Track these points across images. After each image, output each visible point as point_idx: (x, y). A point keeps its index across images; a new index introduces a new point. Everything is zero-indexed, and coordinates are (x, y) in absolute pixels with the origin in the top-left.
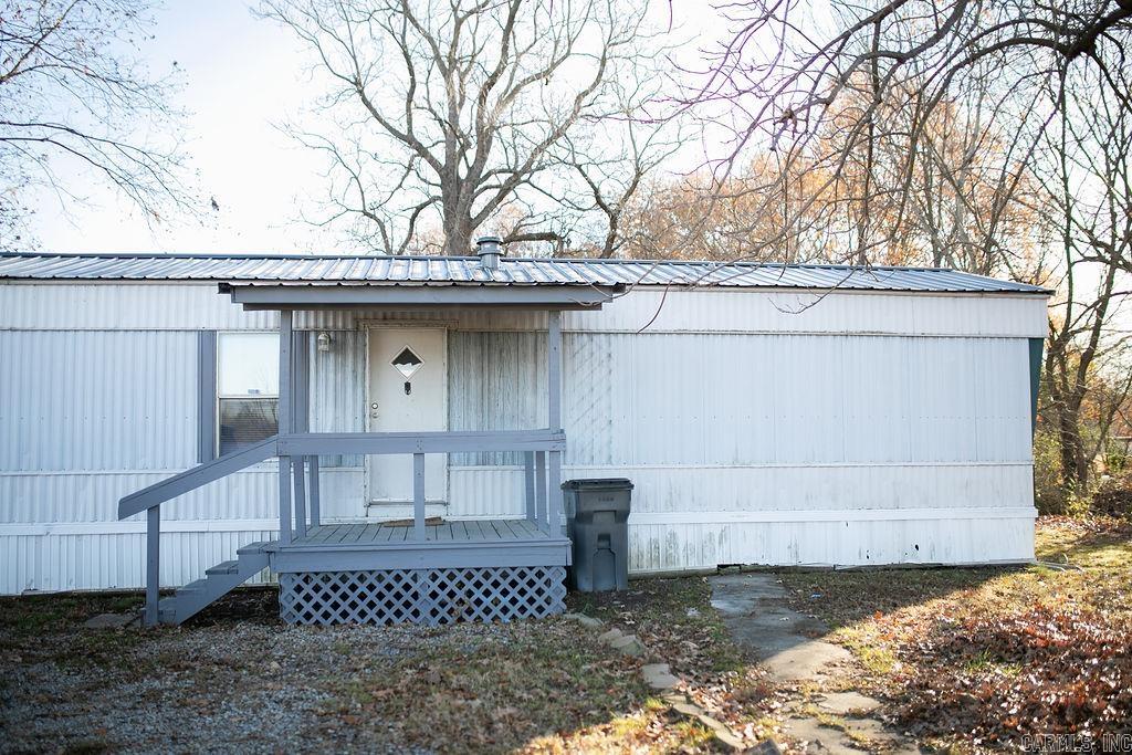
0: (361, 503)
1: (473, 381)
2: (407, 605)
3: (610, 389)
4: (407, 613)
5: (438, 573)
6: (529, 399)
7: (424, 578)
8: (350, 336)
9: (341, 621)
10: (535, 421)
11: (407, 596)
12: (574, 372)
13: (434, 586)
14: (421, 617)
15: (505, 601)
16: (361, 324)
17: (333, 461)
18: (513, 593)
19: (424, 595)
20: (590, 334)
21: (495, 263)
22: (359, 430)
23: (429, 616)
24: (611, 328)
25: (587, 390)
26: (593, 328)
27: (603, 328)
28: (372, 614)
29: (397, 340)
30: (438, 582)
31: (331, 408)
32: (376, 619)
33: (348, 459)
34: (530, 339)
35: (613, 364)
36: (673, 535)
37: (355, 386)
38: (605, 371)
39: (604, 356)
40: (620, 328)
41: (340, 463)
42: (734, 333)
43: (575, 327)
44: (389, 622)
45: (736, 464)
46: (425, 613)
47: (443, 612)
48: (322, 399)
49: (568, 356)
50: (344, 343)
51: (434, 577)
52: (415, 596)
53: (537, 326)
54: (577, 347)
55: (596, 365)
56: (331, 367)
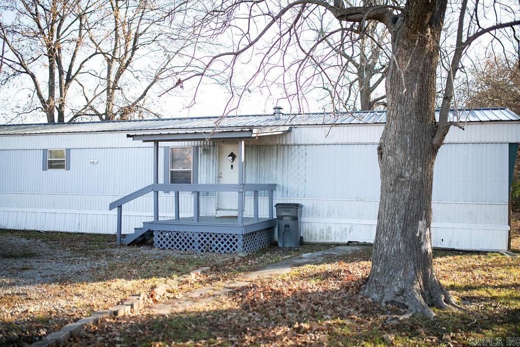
0: (214, 209)
1: (254, 164)
2: (191, 244)
3: (306, 167)
4: (191, 247)
5: (201, 234)
6: (274, 171)
7: (196, 235)
8: (212, 147)
9: (172, 248)
10: (276, 180)
11: (191, 241)
12: (292, 161)
13: (199, 238)
14: (195, 249)
15: (222, 246)
16: (215, 143)
17: (205, 194)
18: (225, 243)
19: (196, 241)
20: (298, 145)
21: (280, 117)
22: (214, 183)
23: (198, 249)
24: (306, 142)
25: (296, 168)
26: (299, 143)
27: (303, 143)
28: (180, 246)
29: (228, 149)
30: (201, 237)
31: (205, 175)
32: (182, 248)
33: (210, 193)
34: (275, 148)
35: (307, 157)
36: (330, 228)
37: (213, 167)
38: (304, 160)
39: (304, 154)
40: (310, 142)
41: (207, 195)
42: (358, 144)
43: (292, 143)
44: (186, 250)
45: (358, 199)
46: (196, 248)
47: (202, 248)
48: (202, 170)
49: (289, 154)
50: (210, 150)
51: (200, 235)
52: (193, 241)
53: (277, 143)
54: (293, 150)
55: (300, 157)
56: (205, 160)
